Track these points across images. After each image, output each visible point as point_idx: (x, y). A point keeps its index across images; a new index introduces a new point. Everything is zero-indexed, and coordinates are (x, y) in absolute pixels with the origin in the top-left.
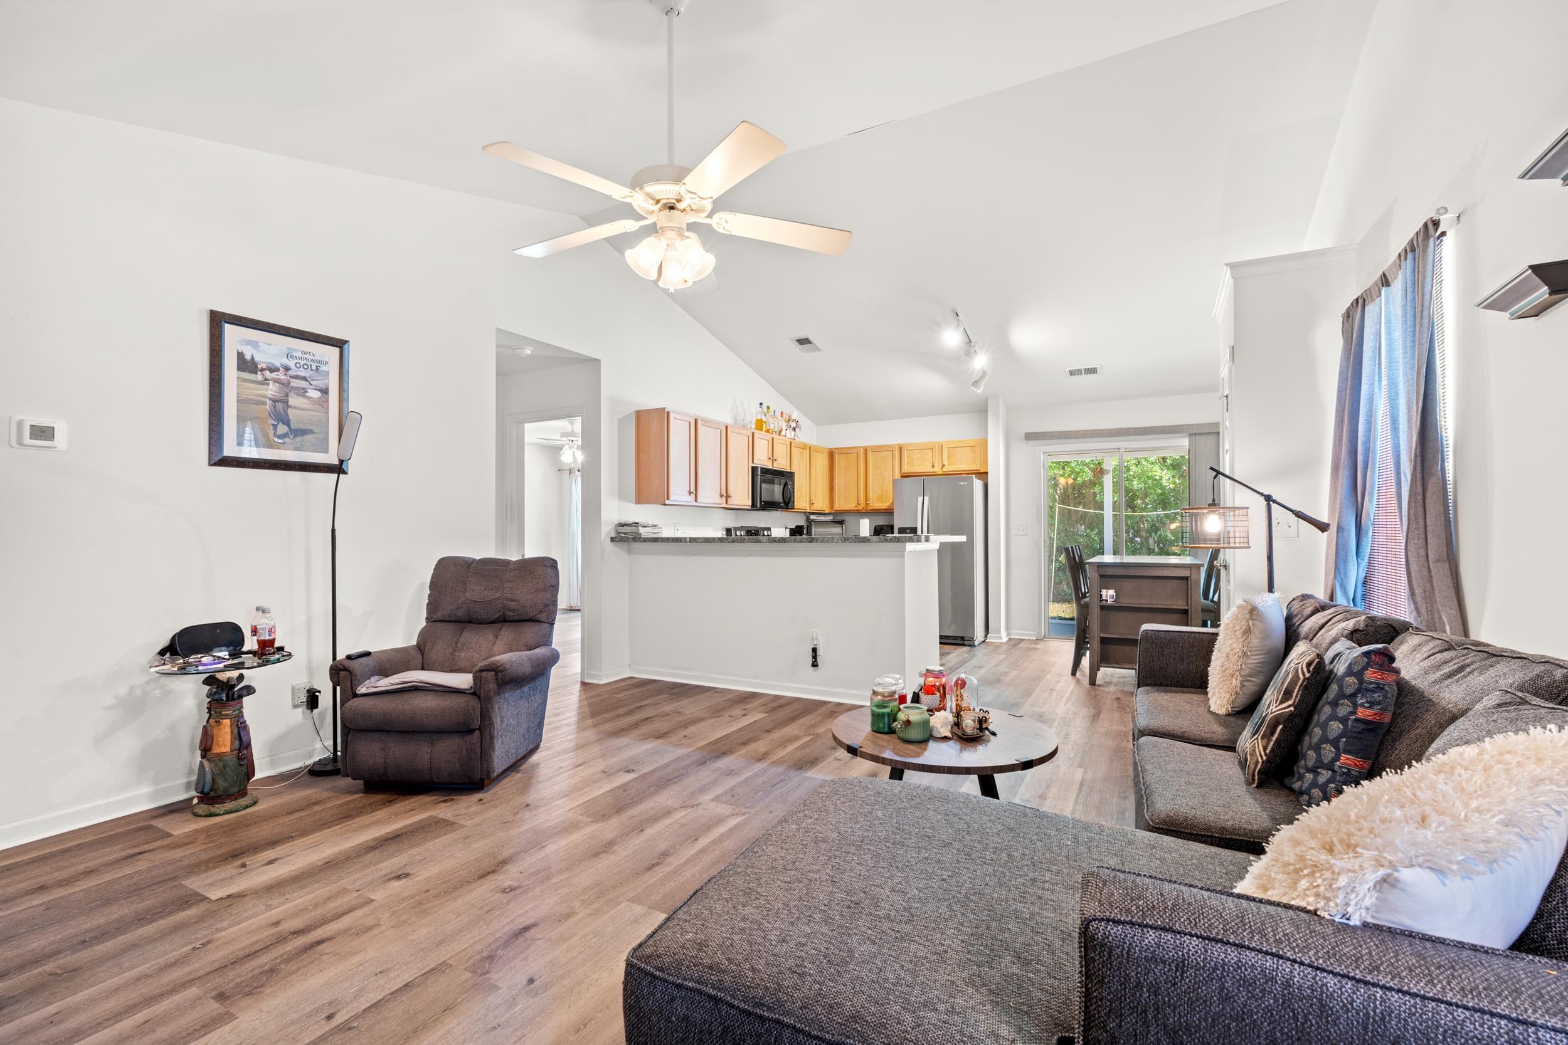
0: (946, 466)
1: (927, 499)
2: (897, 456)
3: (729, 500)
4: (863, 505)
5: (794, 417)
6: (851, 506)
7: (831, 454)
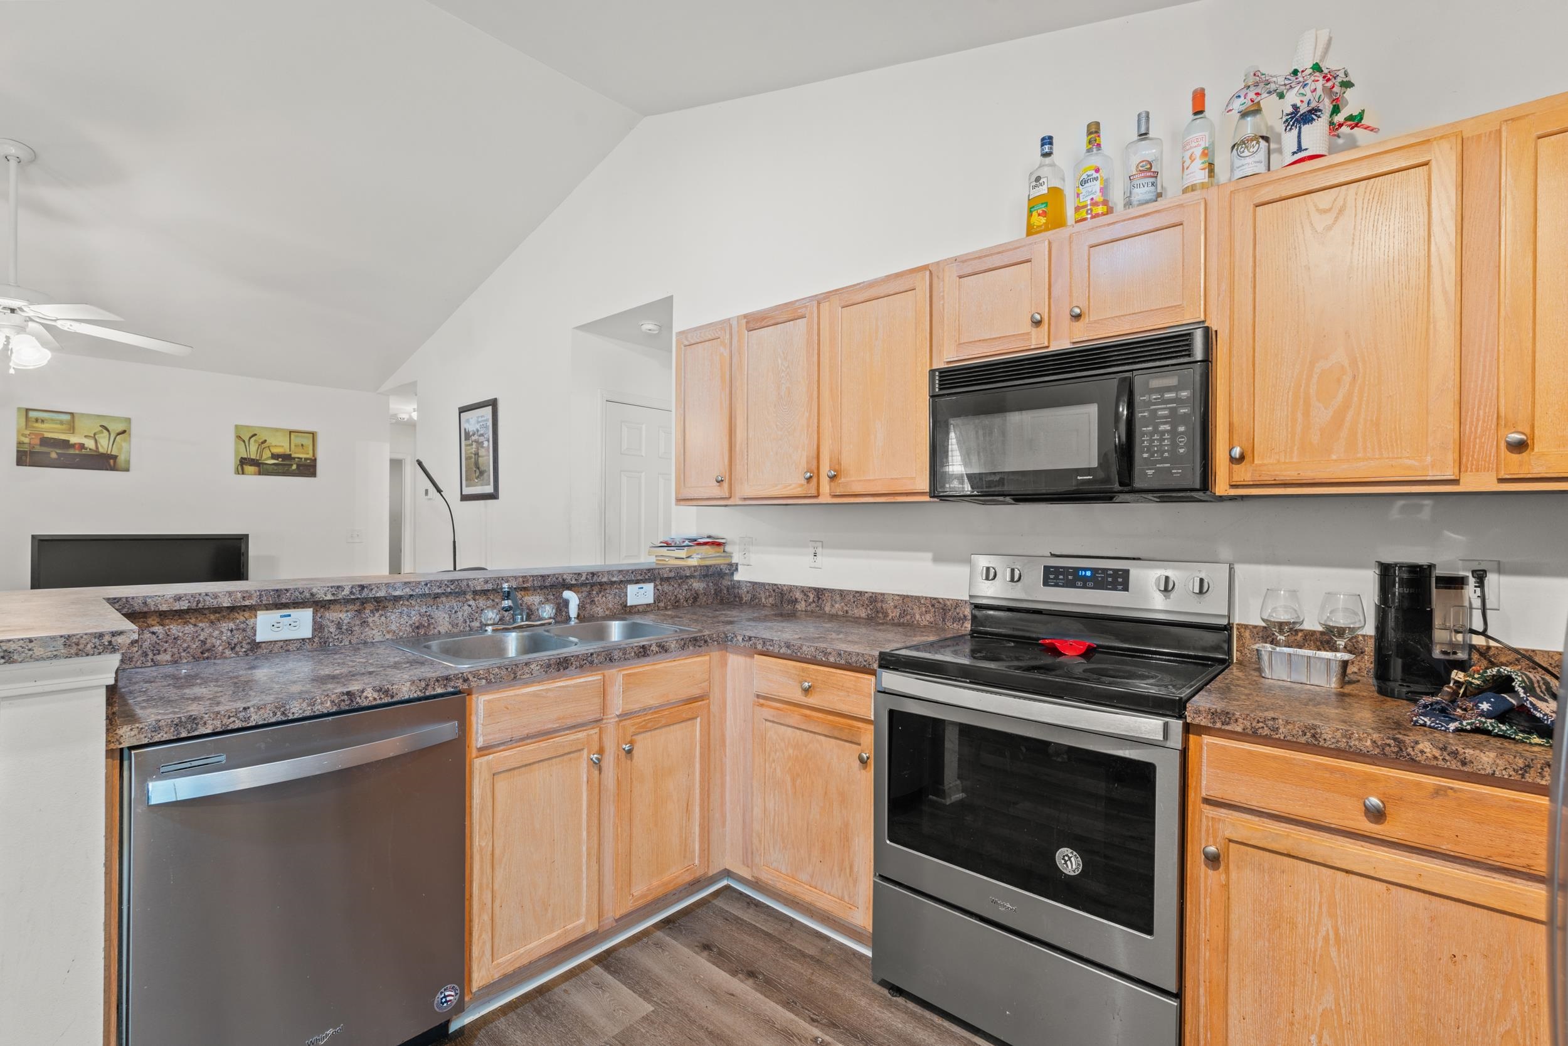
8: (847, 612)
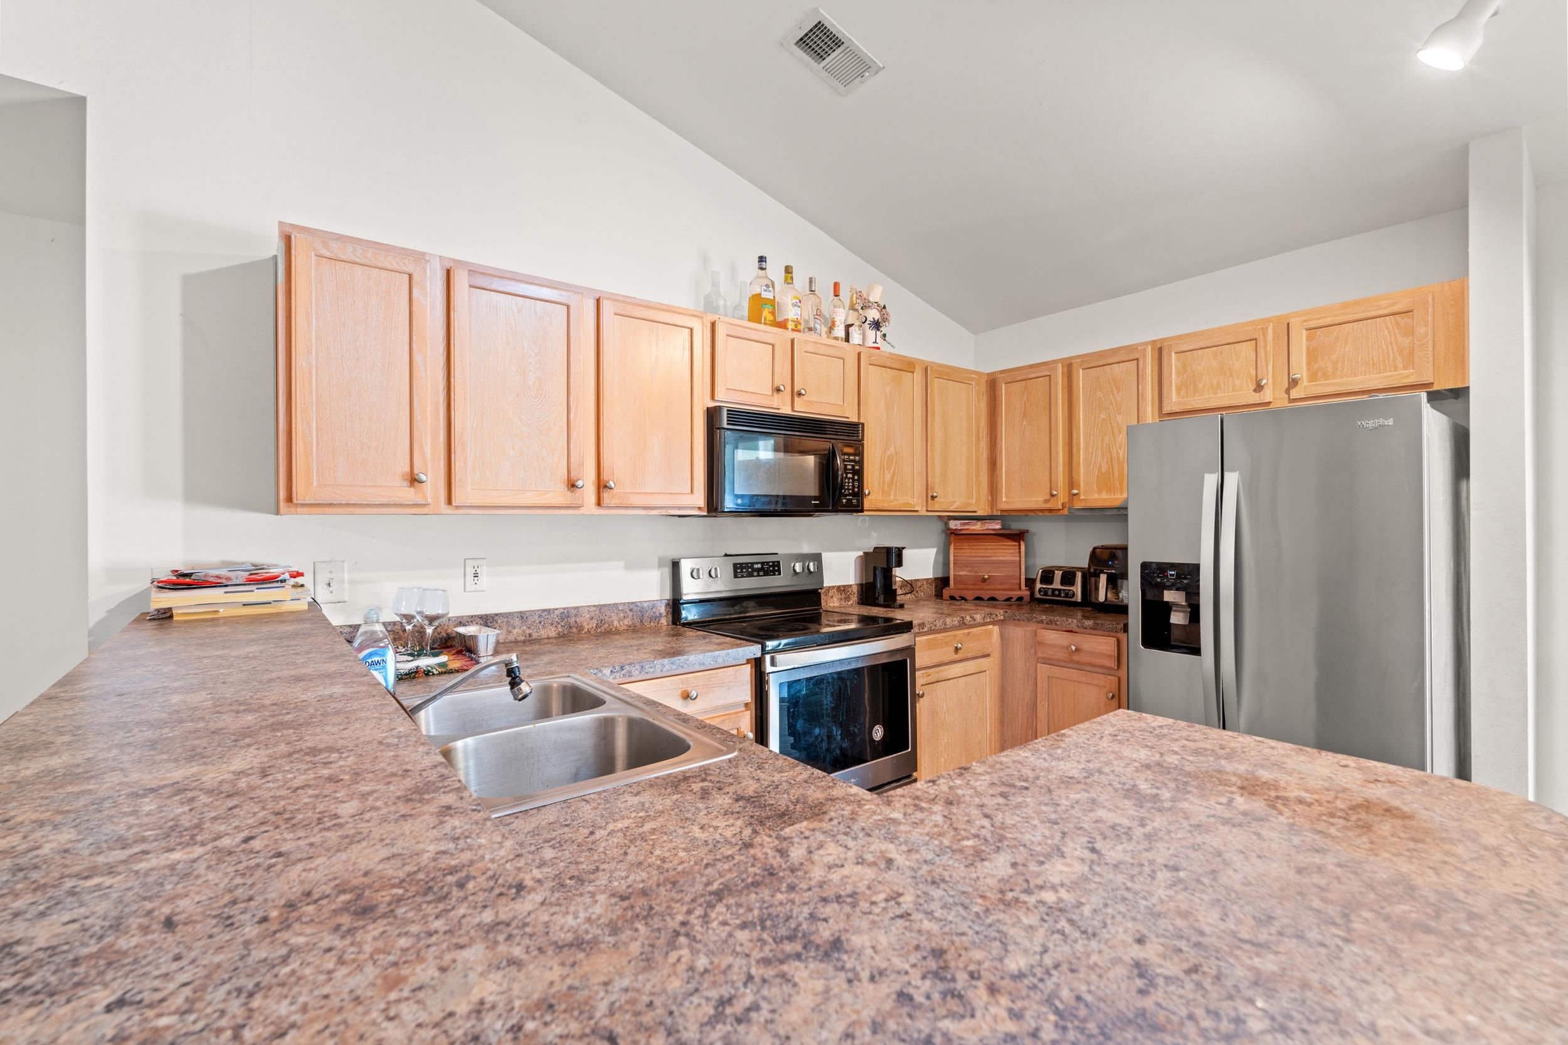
0: (1305, 382)
1: (1232, 479)
2: (1149, 371)
3: (606, 495)
4: (1062, 498)
5: (876, 296)
6: (1036, 501)
7: (992, 384)
8: (530, 635)
